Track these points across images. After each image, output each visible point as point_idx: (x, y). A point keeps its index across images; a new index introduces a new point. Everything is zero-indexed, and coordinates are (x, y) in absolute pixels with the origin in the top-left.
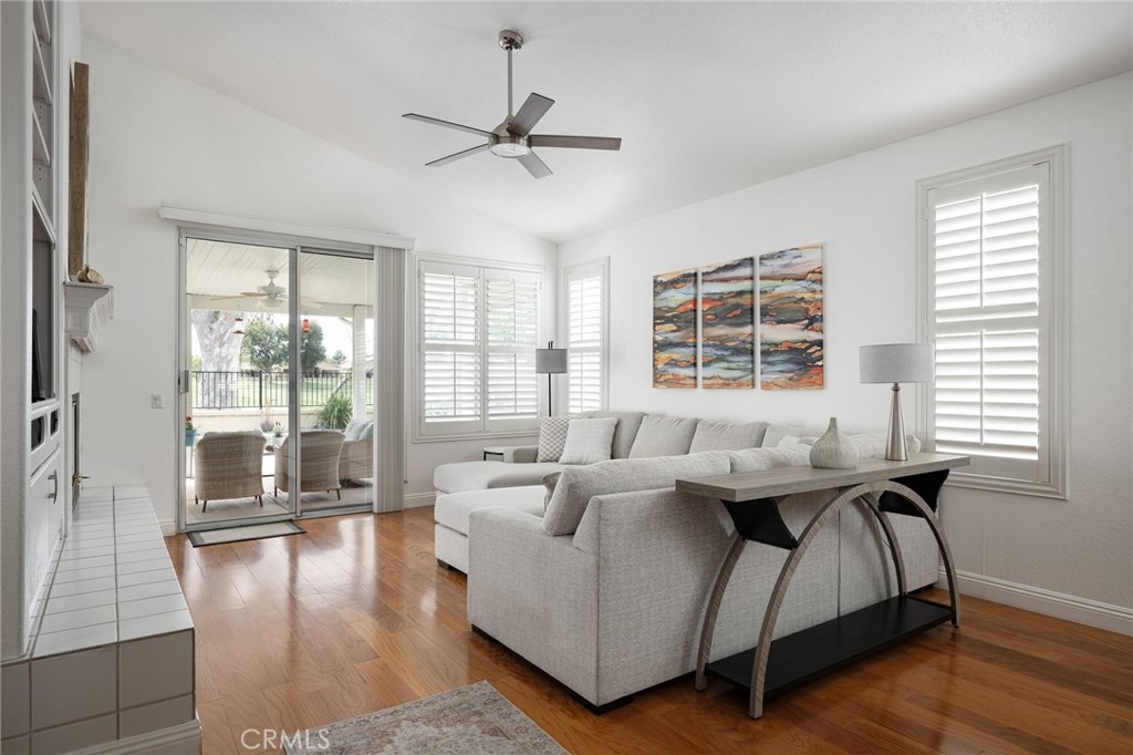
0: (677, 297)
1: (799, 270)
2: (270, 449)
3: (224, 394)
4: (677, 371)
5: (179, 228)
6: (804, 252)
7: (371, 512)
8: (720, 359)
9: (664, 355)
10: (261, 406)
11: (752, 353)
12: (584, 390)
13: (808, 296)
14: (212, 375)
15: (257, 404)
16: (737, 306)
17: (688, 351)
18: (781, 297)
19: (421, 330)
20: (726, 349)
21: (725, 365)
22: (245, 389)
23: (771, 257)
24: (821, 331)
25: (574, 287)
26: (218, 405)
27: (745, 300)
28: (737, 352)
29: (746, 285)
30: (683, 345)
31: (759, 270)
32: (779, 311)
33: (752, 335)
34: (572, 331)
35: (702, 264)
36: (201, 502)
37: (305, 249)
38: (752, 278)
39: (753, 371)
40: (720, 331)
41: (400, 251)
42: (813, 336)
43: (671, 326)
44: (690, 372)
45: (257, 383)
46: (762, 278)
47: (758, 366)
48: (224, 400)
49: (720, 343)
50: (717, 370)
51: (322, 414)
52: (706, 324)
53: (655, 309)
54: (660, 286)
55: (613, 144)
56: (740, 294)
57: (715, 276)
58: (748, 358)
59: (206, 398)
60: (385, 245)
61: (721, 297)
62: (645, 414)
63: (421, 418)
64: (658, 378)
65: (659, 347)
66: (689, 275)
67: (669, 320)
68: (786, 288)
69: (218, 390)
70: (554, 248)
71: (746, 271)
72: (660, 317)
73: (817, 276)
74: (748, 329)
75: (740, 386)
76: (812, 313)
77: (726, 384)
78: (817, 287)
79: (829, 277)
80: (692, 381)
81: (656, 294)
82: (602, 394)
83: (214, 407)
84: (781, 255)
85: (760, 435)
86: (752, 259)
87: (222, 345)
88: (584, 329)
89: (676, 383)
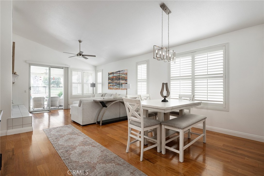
0: (111, 76)
1: (124, 73)
2: (46, 100)
3: (38, 91)
4: (111, 87)
5: (29, 64)
6: (125, 71)
7: (63, 109)
8: (116, 85)
9: (109, 85)
10: (46, 93)
11: (120, 84)
12: (100, 90)
13: (125, 77)
14: (35, 87)
15: (45, 93)
16: (118, 78)
17: (112, 84)
18: (122, 77)
19: (72, 80)
20: (117, 84)
21: (116, 86)
22: (42, 90)
23: (122, 71)
24: (127, 82)
25: (98, 73)
26: (37, 93)
27: (119, 77)
28: (118, 84)
29: (119, 75)
30: (112, 83)
31: (121, 73)
32: (122, 78)
33: (120, 82)
34: (98, 80)
35: (114, 71)
36: (33, 109)
37: (51, 67)
38: (120, 74)
39: (120, 87)
40: (116, 81)
41: (68, 68)
42: (126, 82)
43: (110, 80)
44: (112, 87)
45: (45, 89)
46: (121, 74)
47: (120, 86)
48: (38, 92)
49: (116, 83)
50: (115, 87)
51: (58, 94)
52: (114, 80)
53: (109, 78)
54: (109, 74)
55: (95, 56)
56: (118, 76)
57: (115, 73)
58: (119, 85)
59: (34, 92)
60: (65, 67)
61: (116, 76)
62: (106, 93)
63: (72, 94)
64: (109, 88)
65: (109, 83)
66: (112, 73)
67: (110, 79)
68: (123, 75)
69: (37, 90)
70: (95, 67)
71: (119, 73)
72: (109, 79)
73: (126, 74)
74: (119, 81)
75: (118, 89)
76: (126, 79)
77: (117, 89)
78: (126, 75)
79: (128, 74)
80: (113, 88)
81: (109, 75)
82: (102, 90)
83: (36, 93)
84: (123, 71)
85: (111, 95)
86: (120, 71)
87: (38, 81)
88: (100, 80)
89: (111, 89)
